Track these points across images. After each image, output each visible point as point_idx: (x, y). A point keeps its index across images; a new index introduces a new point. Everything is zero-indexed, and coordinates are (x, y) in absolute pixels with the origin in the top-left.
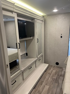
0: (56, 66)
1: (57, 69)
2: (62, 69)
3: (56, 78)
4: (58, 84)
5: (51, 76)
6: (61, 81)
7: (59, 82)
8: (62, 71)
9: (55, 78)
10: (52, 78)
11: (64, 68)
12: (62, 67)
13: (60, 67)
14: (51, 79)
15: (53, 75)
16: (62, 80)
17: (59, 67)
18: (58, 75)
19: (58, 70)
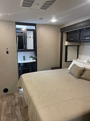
0: (5, 95)
1: (8, 98)
2: (14, 95)
3: (12, 112)
4: (16, 119)
5: (3, 112)
6: (18, 112)
7: (17, 115)
8: (15, 98)
9: (10, 112)
10: (5, 114)
11: (15, 93)
12: (13, 93)
13: (11, 94)
14: (5, 117)
15: (6, 109)
16: (20, 110)
17: (9, 94)
18: (12, 106)
19: (9, 100)
